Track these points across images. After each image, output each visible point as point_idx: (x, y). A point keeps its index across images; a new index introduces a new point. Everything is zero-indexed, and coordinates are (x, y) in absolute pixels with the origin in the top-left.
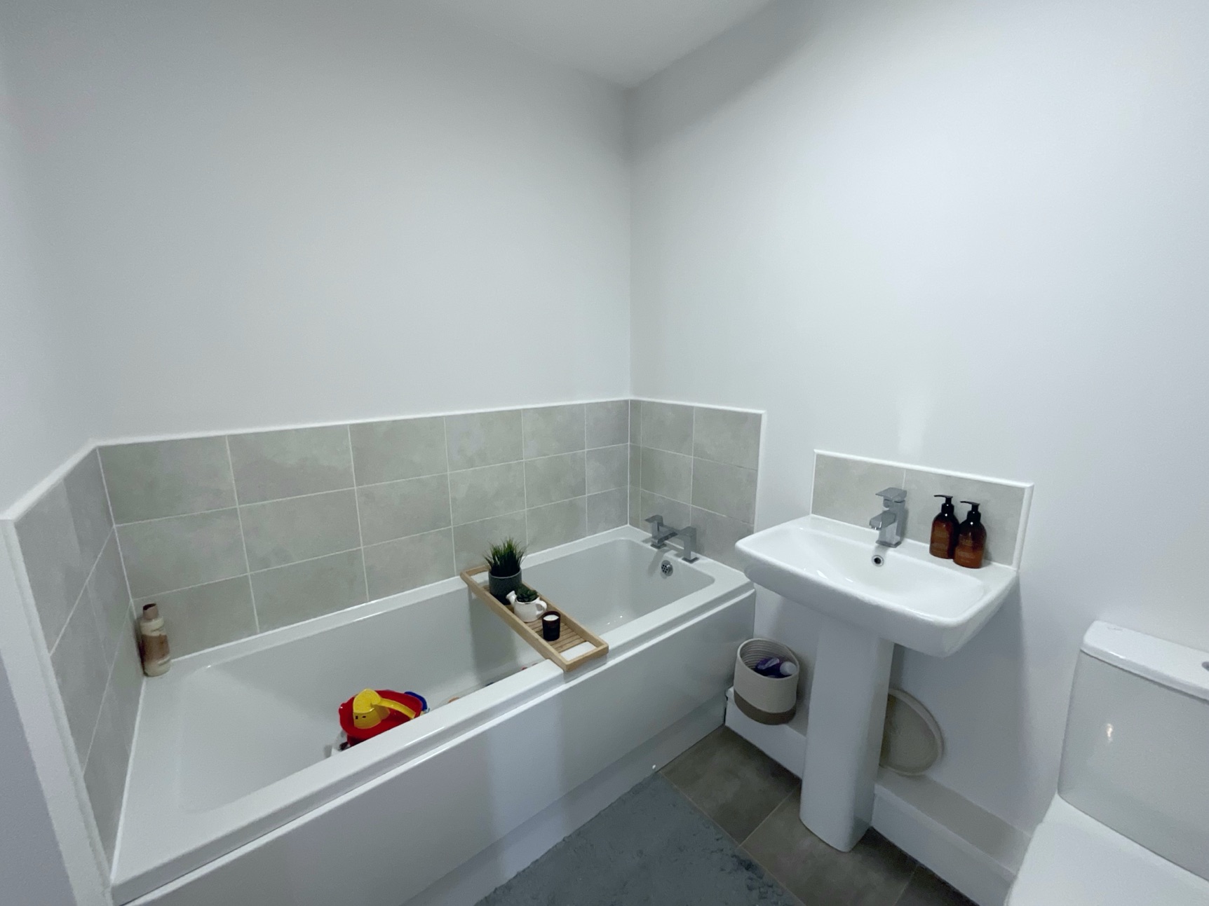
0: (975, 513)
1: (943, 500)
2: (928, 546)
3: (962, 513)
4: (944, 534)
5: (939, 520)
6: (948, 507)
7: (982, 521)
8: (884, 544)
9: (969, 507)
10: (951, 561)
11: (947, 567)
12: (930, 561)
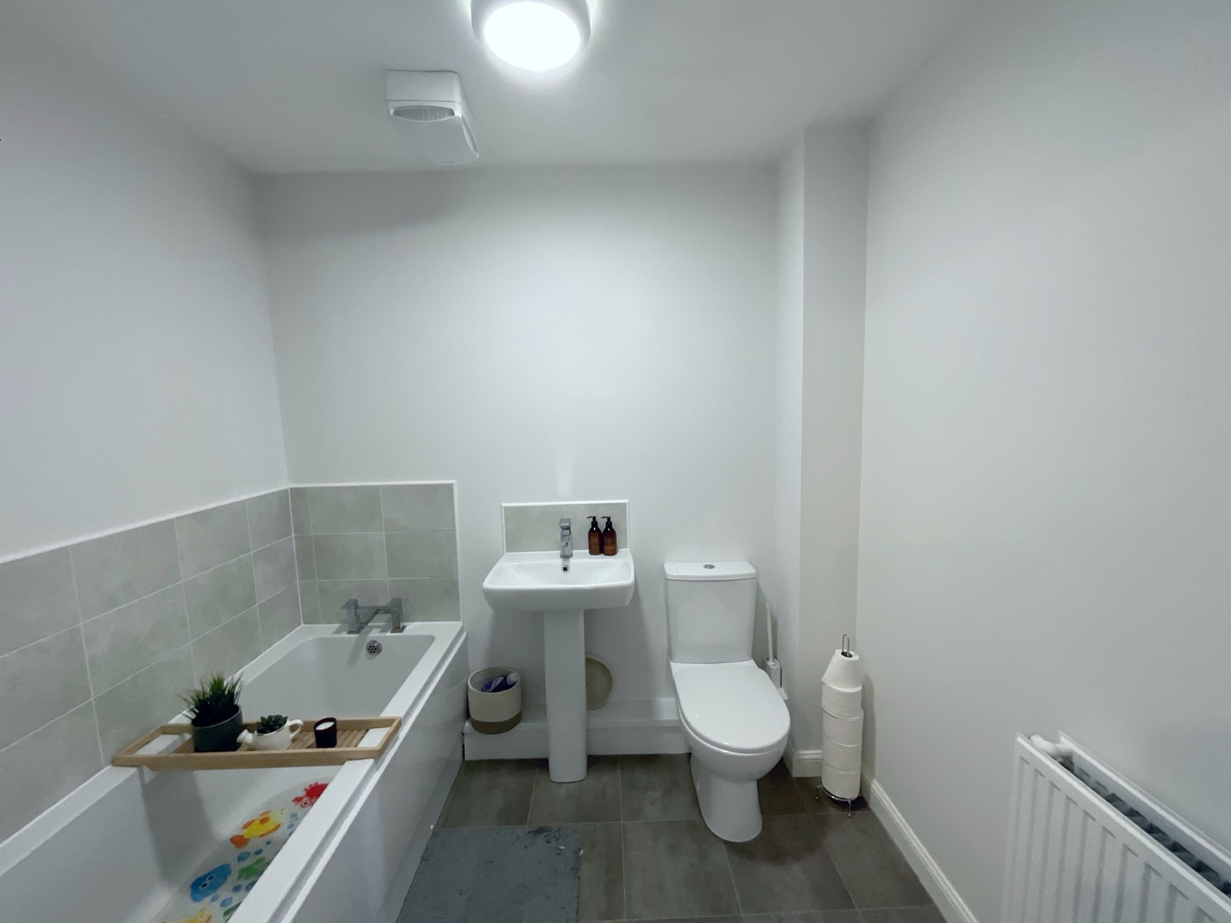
0: (609, 524)
1: (592, 519)
2: (588, 551)
3: (602, 525)
4: (596, 540)
5: (591, 532)
6: (594, 523)
7: (613, 526)
8: (566, 557)
9: (606, 520)
10: (602, 555)
11: (601, 559)
12: (591, 558)
